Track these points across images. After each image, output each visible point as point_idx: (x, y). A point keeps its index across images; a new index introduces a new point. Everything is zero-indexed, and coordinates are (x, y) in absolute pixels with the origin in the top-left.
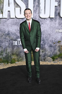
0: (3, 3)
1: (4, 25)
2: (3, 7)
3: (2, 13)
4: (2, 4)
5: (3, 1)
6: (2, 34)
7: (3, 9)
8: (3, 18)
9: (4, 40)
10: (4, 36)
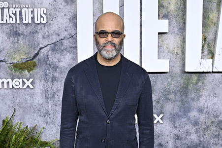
0: (217, 24)
1: (215, 95)
2: (215, 38)
3: (213, 57)
4: (213, 28)
5: (215, 20)
6: (209, 123)
7: (215, 44)
8: (213, 72)
9: (212, 141)
10: (213, 129)
